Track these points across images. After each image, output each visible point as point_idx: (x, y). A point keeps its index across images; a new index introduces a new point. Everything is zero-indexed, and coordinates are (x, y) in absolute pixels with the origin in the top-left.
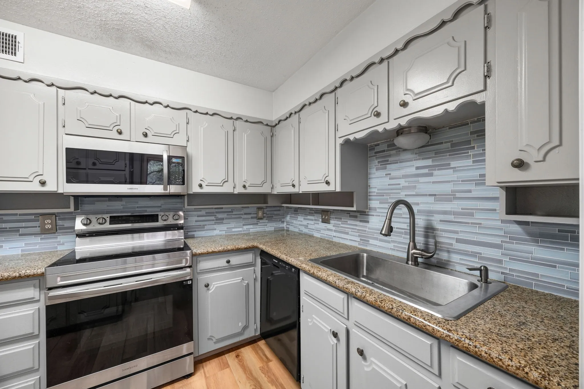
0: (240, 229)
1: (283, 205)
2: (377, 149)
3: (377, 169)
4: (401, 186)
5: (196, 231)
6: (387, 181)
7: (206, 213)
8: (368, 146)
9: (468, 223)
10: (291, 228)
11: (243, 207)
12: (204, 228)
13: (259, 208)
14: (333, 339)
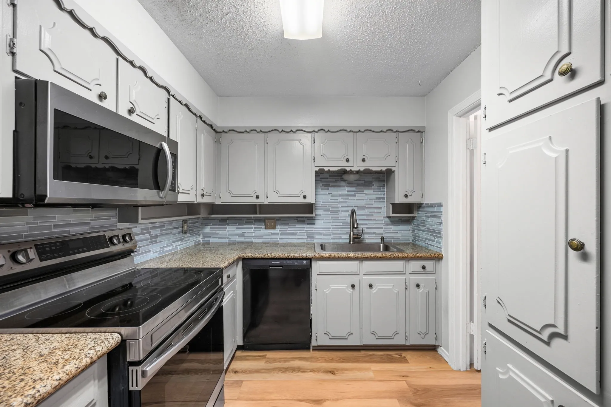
2: (322, 176)
3: (322, 189)
4: (339, 201)
6: (329, 197)
9: (371, 219)
10: (212, 240)
11: (172, 221)
13: (185, 221)
14: (350, 290)
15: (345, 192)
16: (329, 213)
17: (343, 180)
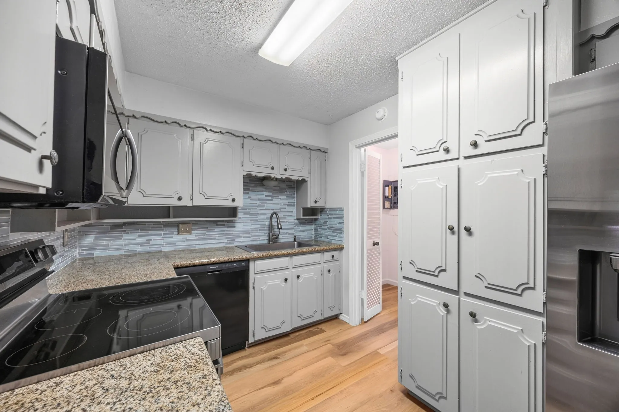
4: (258, 204)
6: (249, 201)
9: (285, 221)
14: (283, 284)
15: (263, 197)
16: (248, 216)
17: (263, 185)
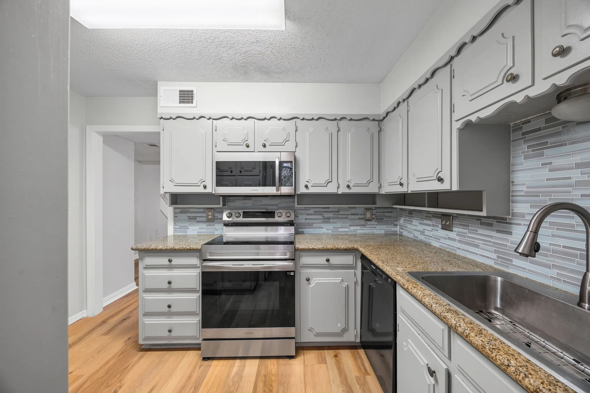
0: (347, 230)
1: (394, 206)
2: (526, 128)
3: (526, 158)
5: (305, 228)
6: (545, 173)
7: (315, 212)
8: (511, 126)
10: (405, 233)
11: (349, 208)
12: (312, 225)
13: (367, 209)
